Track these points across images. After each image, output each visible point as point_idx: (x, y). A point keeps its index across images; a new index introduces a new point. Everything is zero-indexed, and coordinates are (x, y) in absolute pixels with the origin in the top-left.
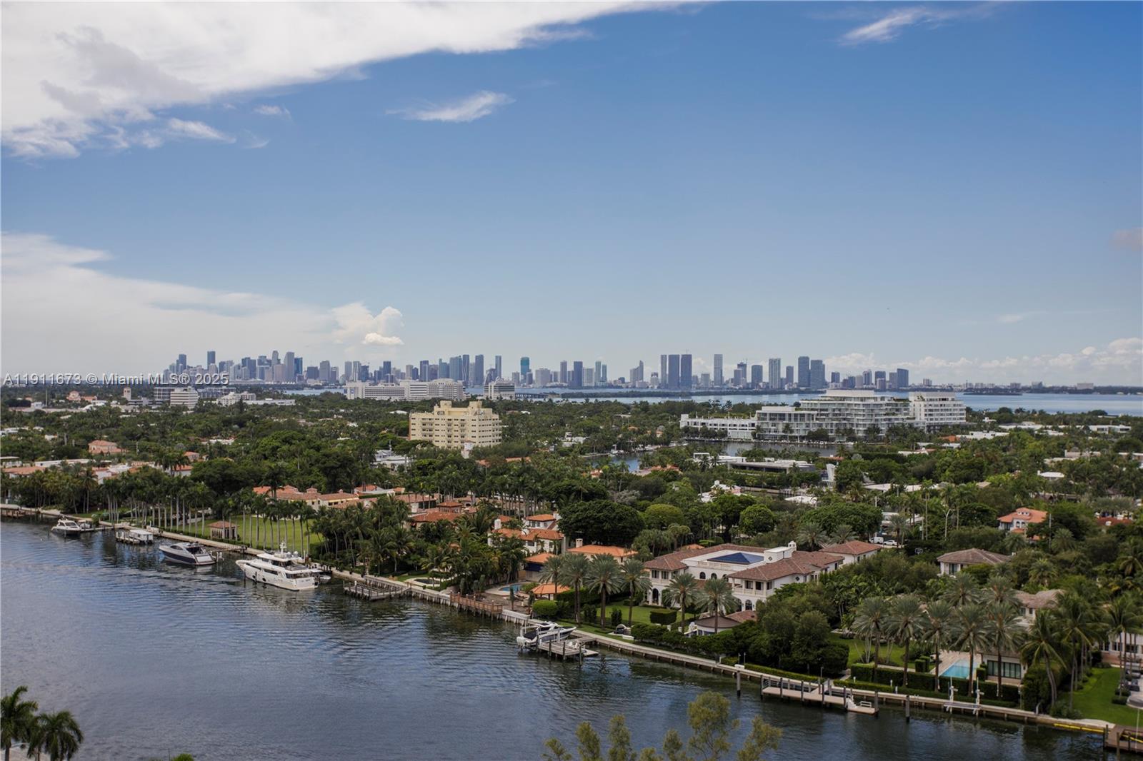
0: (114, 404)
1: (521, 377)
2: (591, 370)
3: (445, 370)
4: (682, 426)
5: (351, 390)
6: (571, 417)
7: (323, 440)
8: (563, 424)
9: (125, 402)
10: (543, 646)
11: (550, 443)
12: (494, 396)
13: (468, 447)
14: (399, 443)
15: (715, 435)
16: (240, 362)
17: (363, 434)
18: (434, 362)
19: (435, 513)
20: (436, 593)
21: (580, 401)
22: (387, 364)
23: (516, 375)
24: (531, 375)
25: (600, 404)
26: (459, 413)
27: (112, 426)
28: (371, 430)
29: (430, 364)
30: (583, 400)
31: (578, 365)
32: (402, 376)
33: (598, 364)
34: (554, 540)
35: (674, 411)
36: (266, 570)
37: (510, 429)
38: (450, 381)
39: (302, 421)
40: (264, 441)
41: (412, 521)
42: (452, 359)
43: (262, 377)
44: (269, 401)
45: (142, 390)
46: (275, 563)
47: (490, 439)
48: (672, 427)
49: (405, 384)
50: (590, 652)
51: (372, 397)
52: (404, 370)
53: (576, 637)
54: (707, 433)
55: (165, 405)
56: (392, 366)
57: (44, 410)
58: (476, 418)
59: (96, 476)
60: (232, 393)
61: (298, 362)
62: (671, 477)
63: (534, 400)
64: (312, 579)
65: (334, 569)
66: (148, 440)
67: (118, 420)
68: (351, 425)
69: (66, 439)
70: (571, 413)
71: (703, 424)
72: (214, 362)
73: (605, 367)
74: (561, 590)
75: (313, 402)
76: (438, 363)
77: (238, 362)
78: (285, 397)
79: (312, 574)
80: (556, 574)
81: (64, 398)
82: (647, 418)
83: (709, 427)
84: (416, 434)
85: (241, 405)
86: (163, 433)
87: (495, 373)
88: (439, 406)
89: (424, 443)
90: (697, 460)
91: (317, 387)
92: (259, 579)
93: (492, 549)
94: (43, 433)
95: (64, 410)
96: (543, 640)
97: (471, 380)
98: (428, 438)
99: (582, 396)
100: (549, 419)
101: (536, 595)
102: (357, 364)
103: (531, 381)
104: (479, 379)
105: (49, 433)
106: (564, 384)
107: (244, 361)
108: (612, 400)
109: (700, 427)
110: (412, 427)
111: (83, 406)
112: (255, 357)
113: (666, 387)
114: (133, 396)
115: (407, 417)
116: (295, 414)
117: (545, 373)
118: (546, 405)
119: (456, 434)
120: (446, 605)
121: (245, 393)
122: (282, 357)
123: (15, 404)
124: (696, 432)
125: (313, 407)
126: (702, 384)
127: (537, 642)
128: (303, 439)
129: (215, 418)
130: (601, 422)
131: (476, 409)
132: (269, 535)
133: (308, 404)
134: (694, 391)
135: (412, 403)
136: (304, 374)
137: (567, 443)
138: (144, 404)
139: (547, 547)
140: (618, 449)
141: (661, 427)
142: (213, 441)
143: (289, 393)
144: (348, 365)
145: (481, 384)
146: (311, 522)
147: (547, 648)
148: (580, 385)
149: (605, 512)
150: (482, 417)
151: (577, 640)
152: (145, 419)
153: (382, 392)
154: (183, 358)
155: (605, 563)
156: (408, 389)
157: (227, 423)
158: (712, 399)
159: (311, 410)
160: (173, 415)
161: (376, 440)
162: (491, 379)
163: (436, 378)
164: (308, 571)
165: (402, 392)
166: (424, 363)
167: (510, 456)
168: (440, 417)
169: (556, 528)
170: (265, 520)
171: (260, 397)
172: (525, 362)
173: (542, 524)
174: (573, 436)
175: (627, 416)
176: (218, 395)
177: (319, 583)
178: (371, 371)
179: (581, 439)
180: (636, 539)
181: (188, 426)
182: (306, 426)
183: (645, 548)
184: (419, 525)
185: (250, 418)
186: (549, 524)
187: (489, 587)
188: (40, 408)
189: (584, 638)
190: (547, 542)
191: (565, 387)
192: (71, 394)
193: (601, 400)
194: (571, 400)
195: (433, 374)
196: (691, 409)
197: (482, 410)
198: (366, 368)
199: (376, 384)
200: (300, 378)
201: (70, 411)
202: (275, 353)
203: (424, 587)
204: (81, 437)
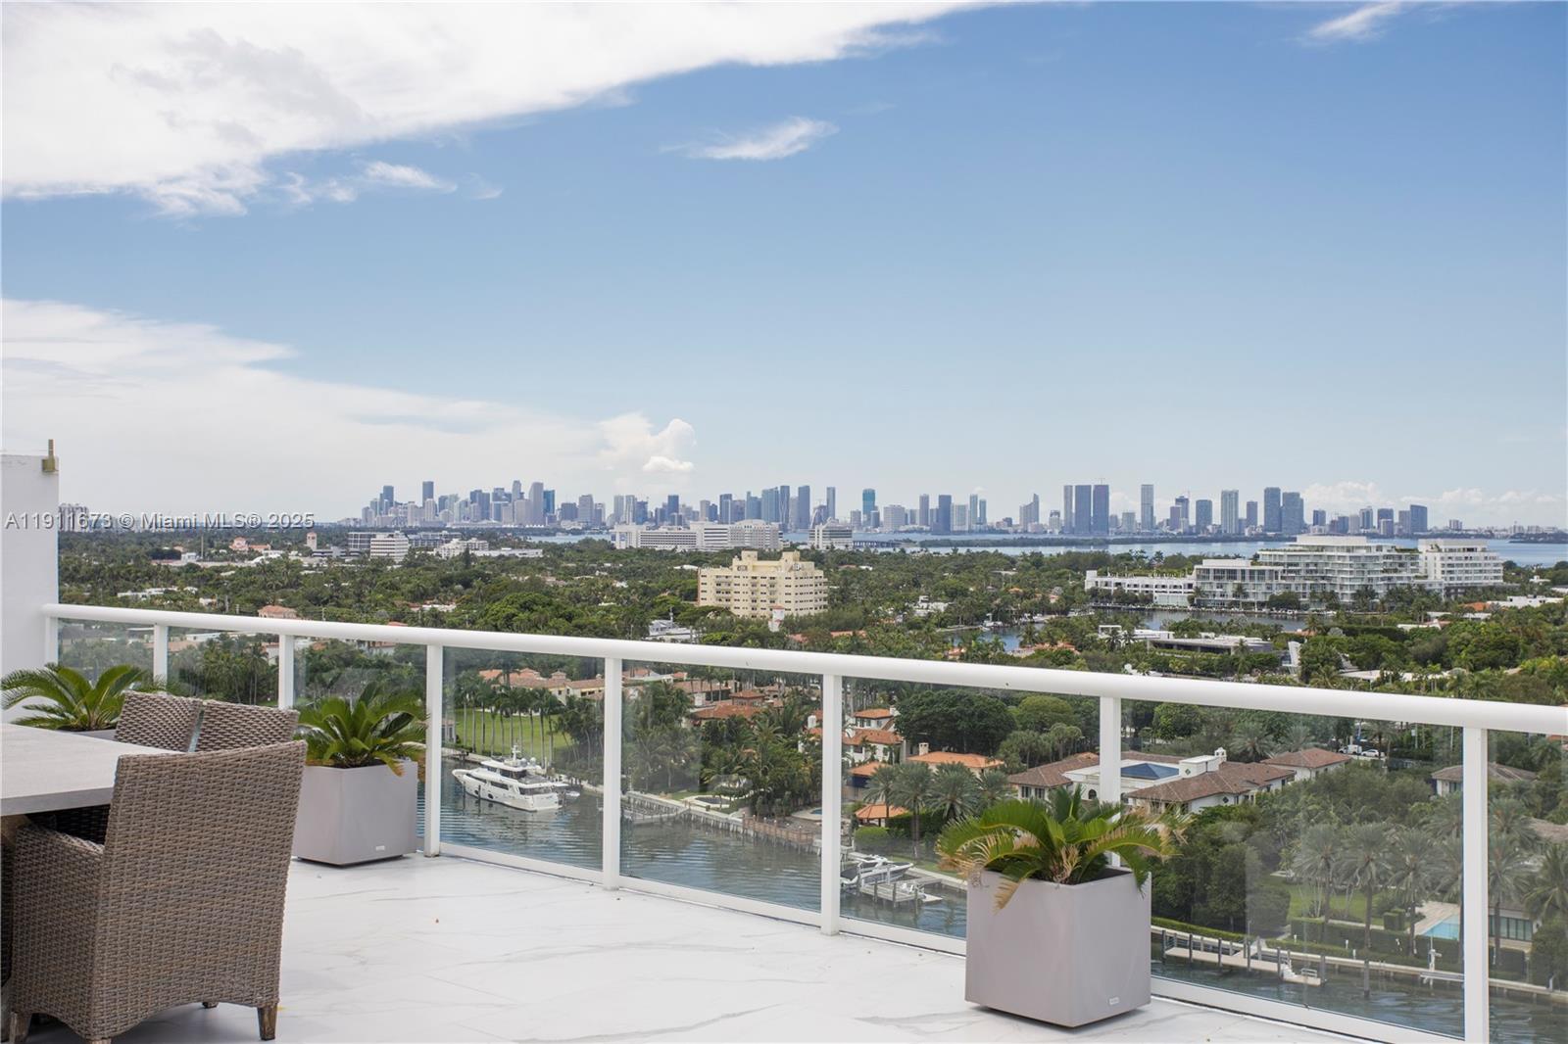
0: (293, 556)
1: (863, 518)
2: (962, 508)
3: (754, 507)
4: (1088, 586)
5: (621, 536)
6: (930, 575)
7: (579, 605)
8: (917, 584)
9: (309, 553)
10: (866, 888)
11: (896, 610)
12: (822, 544)
13: (778, 615)
14: (684, 610)
15: (1136, 600)
16: (468, 497)
17: (635, 597)
18: (739, 495)
19: (727, 708)
20: (724, 816)
21: (944, 551)
22: (674, 500)
23: (856, 515)
24: (878, 515)
25: (972, 556)
26: (767, 567)
27: (290, 585)
28: (646, 592)
29: (734, 499)
30: (950, 550)
31: (945, 500)
32: (694, 516)
33: (974, 499)
34: (890, 745)
35: (1077, 565)
36: (494, 784)
37: (842, 591)
38: (760, 524)
39: (550, 580)
40: (496, 606)
41: (692, 717)
42: (765, 492)
43: (498, 517)
44: (506, 551)
45: (333, 535)
46: (505, 773)
47: (811, 605)
48: (1074, 588)
49: (696, 528)
50: (930, 898)
51: (650, 546)
52: (697, 508)
53: (914, 878)
54: (1125, 598)
55: (363, 557)
56: (681, 502)
57: (199, 564)
58: (791, 574)
59: (266, 654)
60: (455, 540)
61: (549, 496)
62: (1062, 659)
63: (880, 550)
64: (555, 796)
65: (585, 783)
66: (339, 605)
67: (299, 577)
68: (618, 585)
69: (227, 603)
70: (930, 569)
71: (1118, 584)
72: (431, 497)
73: (983, 503)
74: (895, 813)
75: (568, 553)
76: (744, 498)
77: (465, 496)
78: (529, 546)
79: (554, 789)
80: (887, 791)
81: (226, 548)
82: (1039, 576)
83: (1127, 589)
84: (707, 598)
85: (467, 557)
86: (359, 596)
87: (826, 511)
88: (740, 558)
89: (718, 611)
90: (1103, 636)
91: (575, 532)
92: (484, 795)
93: (802, 756)
94: (197, 596)
95: (225, 564)
96: (867, 880)
97: (792, 522)
98: (724, 604)
99: (948, 544)
100: (895, 576)
101: (861, 820)
102: (631, 498)
103: (877, 524)
104: (803, 521)
105: (205, 595)
106: (925, 528)
107: (473, 495)
108: (991, 550)
109: (1113, 588)
110: (702, 588)
111: (252, 559)
112: (488, 489)
113: (1072, 532)
114: (319, 545)
115: (694, 575)
116: (541, 569)
117: (897, 512)
118: (895, 557)
119: (764, 597)
120: (737, 832)
121: (473, 540)
122: (526, 489)
123: (159, 555)
124: (1108, 596)
125: (567, 560)
126: (1124, 528)
127: (858, 883)
128: (549, 605)
129: (430, 574)
130: (971, 581)
131: (792, 563)
132: (499, 737)
133: (561, 556)
134: (1111, 537)
135: (707, 554)
136: (557, 513)
137: (921, 610)
138: (334, 556)
139: (880, 755)
140: (994, 619)
141: (1057, 589)
142: (427, 607)
143: (536, 540)
144: (618, 500)
145: (807, 527)
146: (555, 718)
147: (871, 892)
148: (947, 529)
149: (960, 706)
150: (800, 574)
151: (914, 881)
152: (334, 576)
153: (666, 538)
154: (388, 492)
155: (953, 775)
156: (701, 534)
157: (447, 582)
158: (1137, 548)
159: (564, 564)
160: (374, 571)
161: (652, 606)
162: (820, 520)
163: (743, 519)
164: (549, 784)
165: (692, 538)
166: (726, 497)
167: (838, 629)
168: (741, 574)
169: (892, 729)
170: (493, 715)
171: (494, 546)
172: (869, 496)
173: (873, 723)
174: (930, 600)
175: (1010, 573)
176: (436, 543)
177: (564, 802)
178: (651, 508)
179: (942, 606)
180: (1003, 743)
181: (394, 587)
182: (556, 587)
183: (1014, 756)
184: (703, 723)
185: (478, 575)
186: (884, 722)
187: (797, 809)
188: (193, 561)
189: (923, 879)
190: (880, 748)
191: (926, 532)
192: (236, 542)
193: (974, 550)
194: (932, 550)
195: (739, 513)
196: (1101, 563)
197: (800, 564)
198: (643, 505)
199: (657, 527)
200: (552, 519)
201: (234, 564)
202: (517, 484)
203: (708, 808)
204: (247, 600)
